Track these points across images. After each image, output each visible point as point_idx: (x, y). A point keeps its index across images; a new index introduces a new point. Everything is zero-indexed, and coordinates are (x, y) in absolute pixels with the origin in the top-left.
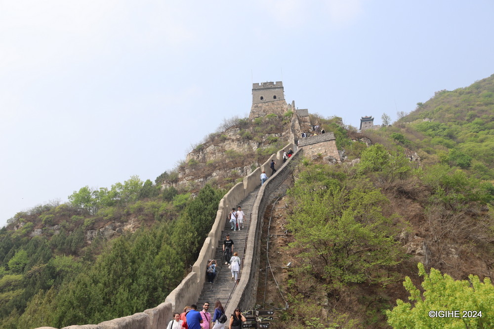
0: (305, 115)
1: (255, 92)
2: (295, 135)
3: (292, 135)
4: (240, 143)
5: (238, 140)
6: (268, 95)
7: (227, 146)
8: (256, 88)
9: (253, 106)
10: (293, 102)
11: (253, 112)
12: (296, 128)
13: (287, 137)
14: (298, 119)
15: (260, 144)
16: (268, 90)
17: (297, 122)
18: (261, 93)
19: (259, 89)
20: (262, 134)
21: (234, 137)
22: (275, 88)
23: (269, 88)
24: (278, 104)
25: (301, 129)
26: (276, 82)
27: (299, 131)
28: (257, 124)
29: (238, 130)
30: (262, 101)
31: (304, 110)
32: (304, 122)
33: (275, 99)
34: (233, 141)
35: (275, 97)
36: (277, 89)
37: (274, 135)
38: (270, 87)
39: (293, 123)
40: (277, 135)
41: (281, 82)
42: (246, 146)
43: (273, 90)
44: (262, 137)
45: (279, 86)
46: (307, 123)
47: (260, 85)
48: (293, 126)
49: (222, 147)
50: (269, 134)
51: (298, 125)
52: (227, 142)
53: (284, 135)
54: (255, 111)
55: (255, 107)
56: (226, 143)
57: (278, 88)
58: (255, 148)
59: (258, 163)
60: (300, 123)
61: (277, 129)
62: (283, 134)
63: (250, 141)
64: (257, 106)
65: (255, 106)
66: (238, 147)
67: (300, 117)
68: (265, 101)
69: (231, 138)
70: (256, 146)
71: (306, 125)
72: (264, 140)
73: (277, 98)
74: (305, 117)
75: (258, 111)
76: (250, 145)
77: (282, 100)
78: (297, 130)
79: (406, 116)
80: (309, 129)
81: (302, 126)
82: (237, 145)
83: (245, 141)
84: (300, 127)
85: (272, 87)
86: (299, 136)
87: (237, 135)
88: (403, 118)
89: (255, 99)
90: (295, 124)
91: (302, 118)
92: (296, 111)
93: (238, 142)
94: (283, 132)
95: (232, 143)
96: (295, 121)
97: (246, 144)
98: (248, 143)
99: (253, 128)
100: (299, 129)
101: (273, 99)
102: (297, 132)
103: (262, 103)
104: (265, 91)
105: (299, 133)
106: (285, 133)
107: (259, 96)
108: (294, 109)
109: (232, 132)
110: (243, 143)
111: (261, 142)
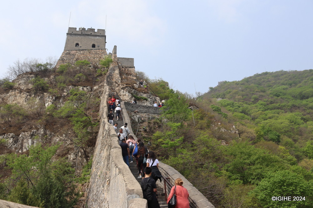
0: (129, 65)
1: (71, 37)
3: (107, 88)
4: (30, 95)
5: (28, 91)
6: (86, 43)
8: (72, 33)
9: (64, 52)
10: (115, 47)
11: (62, 59)
12: (114, 80)
13: (100, 92)
14: (120, 69)
15: (57, 98)
16: (87, 37)
17: (117, 71)
18: (77, 39)
19: (75, 35)
20: (62, 85)
21: (23, 87)
22: (96, 36)
23: (88, 35)
24: (96, 53)
25: (121, 82)
26: (98, 30)
27: (119, 85)
28: (61, 72)
29: (32, 77)
30: (77, 48)
31: (128, 59)
32: (127, 74)
33: (93, 48)
34: (21, 91)
35: (94, 46)
36: (98, 38)
37: (81, 88)
38: (89, 34)
39: (111, 73)
40: (85, 89)
42: (37, 100)
43: (92, 38)
44: (63, 90)
45: (101, 34)
46: (131, 77)
47: (78, 30)
48: (110, 76)
50: (75, 86)
51: (118, 76)
53: (96, 90)
54: (65, 58)
55: (67, 54)
56: (10, 93)
57: (98, 36)
58: (48, 104)
59: (45, 129)
61: (87, 80)
62: (95, 88)
63: (45, 94)
64: (69, 54)
65: (67, 52)
66: (25, 101)
67: (123, 67)
68: (80, 48)
69: (19, 88)
70: (51, 101)
71: (130, 78)
72: (64, 93)
73: (96, 47)
74: (130, 69)
75: (69, 59)
76: (43, 100)
77: (101, 49)
78: (116, 83)
79: (201, 96)
80: (134, 83)
81: (123, 77)
82: (24, 99)
83: (38, 94)
84: (120, 79)
85: (92, 34)
86: (117, 91)
87: (30, 85)
88: (199, 97)
89: (69, 45)
90: (113, 74)
91: (125, 69)
92: (118, 60)
93: (28, 94)
94: (95, 85)
95: (19, 95)
96: (114, 70)
97: (37, 98)
98: (41, 97)
99: (54, 77)
100: (118, 82)
101: (91, 48)
102: (116, 85)
103: (76, 50)
104: (83, 37)
105: (118, 88)
106: (97, 87)
107: (74, 42)
108: (115, 57)
109: (23, 80)
110: (33, 96)
111: (59, 97)
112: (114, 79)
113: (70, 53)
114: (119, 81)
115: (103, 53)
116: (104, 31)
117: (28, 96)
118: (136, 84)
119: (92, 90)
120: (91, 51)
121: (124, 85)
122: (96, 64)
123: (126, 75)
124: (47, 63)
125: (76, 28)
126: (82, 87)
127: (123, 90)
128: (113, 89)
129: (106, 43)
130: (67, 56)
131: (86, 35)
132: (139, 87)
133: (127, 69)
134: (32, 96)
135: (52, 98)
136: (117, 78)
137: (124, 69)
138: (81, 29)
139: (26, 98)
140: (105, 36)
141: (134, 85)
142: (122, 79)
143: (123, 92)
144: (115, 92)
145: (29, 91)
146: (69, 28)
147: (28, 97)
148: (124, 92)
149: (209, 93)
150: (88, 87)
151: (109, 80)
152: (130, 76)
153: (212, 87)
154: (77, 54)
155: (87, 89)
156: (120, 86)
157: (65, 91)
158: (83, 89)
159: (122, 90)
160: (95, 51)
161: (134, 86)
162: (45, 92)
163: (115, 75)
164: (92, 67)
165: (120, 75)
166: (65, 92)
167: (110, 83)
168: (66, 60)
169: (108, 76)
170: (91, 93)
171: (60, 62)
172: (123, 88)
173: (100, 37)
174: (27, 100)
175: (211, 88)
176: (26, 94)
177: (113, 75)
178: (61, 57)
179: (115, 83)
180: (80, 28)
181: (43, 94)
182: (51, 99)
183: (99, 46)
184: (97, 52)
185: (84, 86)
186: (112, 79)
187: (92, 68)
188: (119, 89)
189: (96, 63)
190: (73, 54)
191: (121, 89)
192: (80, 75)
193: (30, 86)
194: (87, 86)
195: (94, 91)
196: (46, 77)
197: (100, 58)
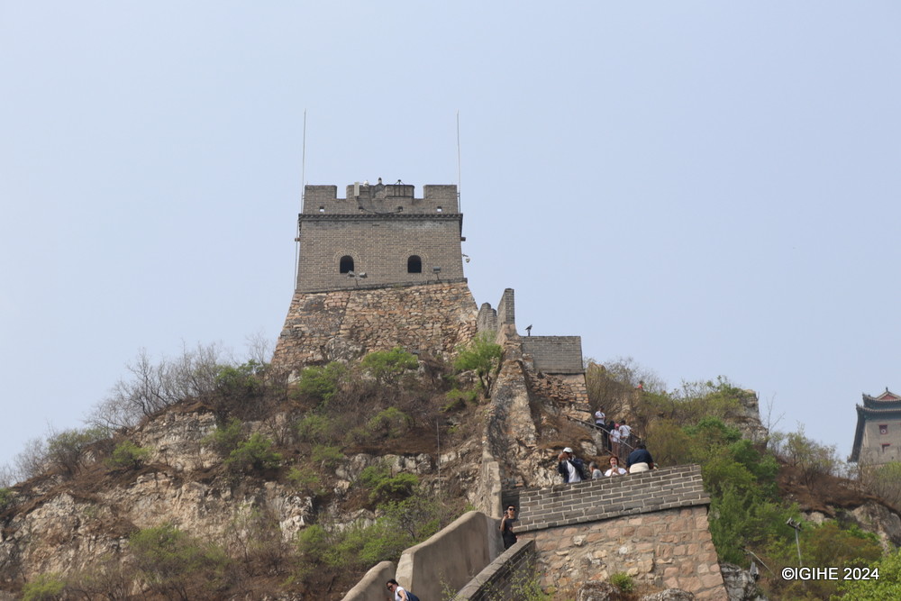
0: (563, 366)
1: (315, 232)
2: (508, 468)
3: (493, 469)
4: (217, 493)
5: (205, 476)
6: (380, 251)
7: (144, 505)
8: (321, 211)
9: (296, 302)
10: (509, 293)
11: (293, 335)
12: (514, 433)
13: (465, 474)
14: (529, 386)
15: (320, 503)
16: (385, 226)
17: (521, 401)
18: (343, 240)
19: (336, 218)
21: (183, 462)
22: (421, 218)
23: (388, 217)
24: (430, 301)
25: (538, 439)
26: (428, 188)
27: (530, 451)
28: (314, 398)
29: (208, 423)
30: (346, 280)
31: (560, 341)
32: (560, 402)
33: (414, 277)
34: (178, 479)
35: (414, 265)
36: (428, 225)
37: (395, 462)
38: (392, 210)
39: (499, 408)
40: (411, 464)
41: (454, 187)
42: (245, 509)
43: (408, 228)
44: (332, 470)
45: (444, 208)
46: (572, 412)
47: (342, 194)
48: (499, 422)
49: (114, 509)
50: (373, 452)
51: (527, 416)
52: (142, 485)
53: (449, 466)
54: (304, 328)
55: (309, 308)
56: (139, 487)
57: (432, 217)
58: (292, 524)
60: (535, 410)
61: (416, 432)
62: (445, 458)
63: (269, 485)
64: (318, 306)
65: (310, 301)
66: (200, 513)
67: (540, 376)
70: (298, 514)
71: (568, 418)
72: (340, 483)
73: (425, 267)
74: (567, 381)
77: (449, 281)
78: (520, 444)
80: (582, 440)
81: (544, 421)
83: (243, 486)
84: (533, 427)
85: (406, 211)
86: (526, 473)
87: (202, 451)
89: (312, 269)
90: (508, 409)
91: (548, 382)
93: (205, 487)
94: (442, 447)
95: (173, 490)
96: (511, 395)
97: (245, 503)
98: (256, 499)
99: (287, 418)
100: (528, 439)
101: (406, 275)
102: (519, 452)
103: (345, 291)
104: (365, 227)
105: (527, 462)
106: (453, 457)
107: (332, 254)
108: (512, 334)
109: (176, 434)
110: (228, 493)
111: (325, 496)
112: (513, 429)
113: (321, 304)
114: (531, 436)
116: (451, 190)
117: (207, 495)
118: (589, 440)
119: (434, 467)
120: (407, 290)
121: (546, 452)
127: (545, 467)
128: (509, 466)
130: (313, 317)
131: (381, 215)
132: (599, 454)
133: (556, 384)
134: (223, 496)
136: (522, 427)
137: (544, 382)
138: (357, 192)
139: (200, 503)
141: (585, 444)
142: (539, 429)
145: (209, 476)
147: (210, 498)
150: (419, 458)
152: (566, 409)
154: (350, 305)
155: (417, 463)
156: (536, 454)
157: (340, 472)
158: (403, 464)
159: (541, 471)
161: (584, 450)
162: (268, 480)
163: (513, 415)
164: (422, 370)
166: (340, 478)
167: (498, 447)
169: (491, 423)
170: (432, 478)
172: (544, 464)
173: (437, 224)
174: (207, 508)
176: (199, 488)
177: (509, 415)
179: (515, 444)
181: (261, 485)
184: (432, 295)
185: (407, 455)
186: (507, 429)
187: (421, 375)
188: (530, 467)
190: (335, 309)
191: (539, 464)
192: (388, 412)
193: (206, 458)
194: (417, 455)
195: (444, 471)
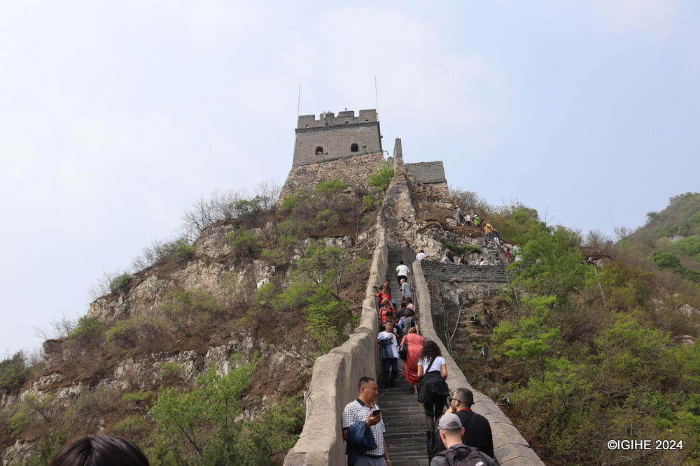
0: (433, 178)
1: (304, 137)
3: (380, 234)
4: (227, 269)
5: (223, 260)
6: (337, 144)
8: (306, 127)
9: (292, 170)
10: (398, 142)
11: (290, 186)
12: (400, 215)
13: (371, 245)
14: (411, 189)
15: (282, 269)
16: (339, 131)
17: (405, 195)
18: (317, 139)
19: (314, 129)
20: (290, 239)
21: (212, 253)
22: (358, 125)
23: (341, 126)
24: (362, 163)
25: (416, 217)
26: (361, 111)
27: (411, 224)
28: (287, 213)
29: (229, 230)
30: (320, 158)
31: (430, 165)
32: (430, 198)
33: (353, 153)
34: (209, 262)
35: (355, 148)
36: (361, 129)
37: (329, 242)
38: (343, 123)
39: (390, 200)
40: (340, 242)
41: (374, 111)
42: (241, 277)
43: (350, 130)
44: (292, 249)
45: (370, 120)
46: (441, 204)
47: (317, 118)
48: (391, 207)
49: (176, 282)
50: (317, 238)
51: (409, 204)
52: (191, 267)
53: (363, 242)
54: (296, 183)
55: (299, 173)
56: (188, 268)
57: (363, 125)
58: (263, 283)
59: (256, 337)
60: (414, 199)
61: (343, 223)
62: (360, 238)
63: (256, 262)
64: (304, 172)
65: (300, 169)
66: (218, 281)
67: (419, 185)
68: (327, 157)
69: (206, 255)
70: (267, 277)
71: (438, 207)
72: (295, 257)
73: (360, 149)
74: (435, 186)
75: (304, 184)
76: (253, 275)
77: (372, 153)
78: (405, 220)
79: (630, 236)
80: (447, 217)
81: (421, 207)
82: (216, 277)
83: (242, 263)
84: (413, 210)
85: (350, 123)
86: (409, 239)
87: (225, 246)
88: (625, 239)
89: (302, 154)
90: (396, 201)
91: (424, 188)
92: (406, 169)
93: (222, 266)
94: (360, 231)
95: (206, 270)
96: (399, 192)
97: (241, 273)
98: (247, 270)
99: (273, 223)
100: (409, 218)
101: (350, 153)
102: (404, 225)
103: (318, 162)
104: (329, 132)
105: (409, 232)
106: (365, 236)
107: (311, 146)
108: (400, 163)
109: (212, 238)
110: (233, 268)
111: (285, 265)
112: (400, 212)
113: (305, 170)
114: (412, 215)
115: (376, 160)
116: (373, 112)
117: (222, 270)
118: (451, 217)
119: (353, 243)
120: (350, 159)
121: (421, 223)
122: (363, 187)
123: (428, 200)
124: (258, 197)
125: (314, 116)
126: (331, 240)
127: (421, 234)
128: (398, 235)
129: (382, 137)
130: (300, 177)
131: (337, 126)
132: (458, 225)
133: (429, 188)
134: (231, 270)
135: (270, 268)
136: (405, 210)
137: (421, 188)
138: (324, 117)
139: (218, 275)
140: (378, 124)
141: (448, 220)
142: (417, 211)
143: (421, 239)
144: (404, 242)
145: (225, 259)
146: (299, 117)
147: (224, 272)
148: (424, 239)
149: (648, 226)
150: (344, 239)
151: (387, 215)
152: (436, 202)
153: (654, 211)
154: (320, 169)
155: (343, 241)
156: (414, 226)
157: (296, 251)
158: (334, 243)
159: (419, 236)
160: (358, 158)
161: (447, 223)
162: (256, 259)
163: (400, 204)
164: (354, 194)
165: (412, 201)
166: (296, 254)
167: (390, 224)
168: (299, 186)
169: (384, 208)
170: (352, 250)
171: (287, 193)
172: (420, 231)
173: (366, 128)
174: (221, 278)
175: (652, 215)
176: (218, 266)
177: (397, 204)
178: (288, 182)
179: (401, 222)
180: (322, 115)
181: (251, 262)
182: (268, 272)
183: (365, 147)
184: (363, 160)
185: (337, 237)
186: (395, 212)
187: (353, 196)
188: (411, 235)
189: (361, 184)
190: (312, 172)
191: (417, 232)
192: (325, 212)
193: (227, 249)
194: (343, 237)
195: (359, 245)
196: (257, 228)
197: (371, 171)
